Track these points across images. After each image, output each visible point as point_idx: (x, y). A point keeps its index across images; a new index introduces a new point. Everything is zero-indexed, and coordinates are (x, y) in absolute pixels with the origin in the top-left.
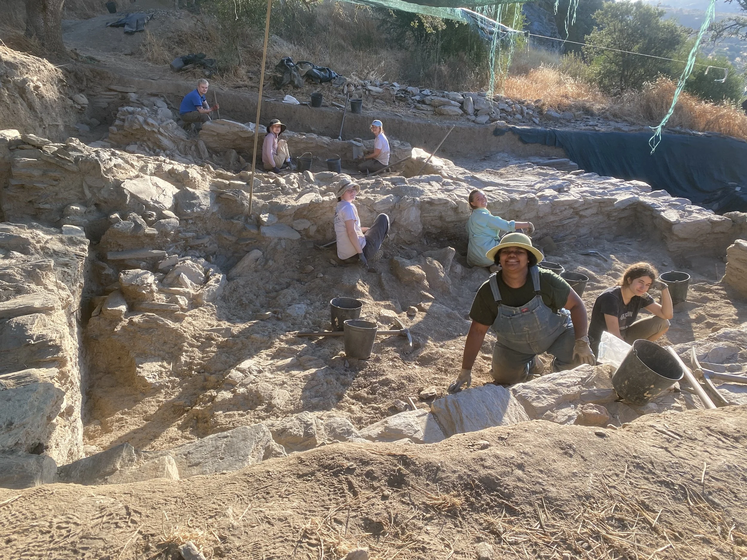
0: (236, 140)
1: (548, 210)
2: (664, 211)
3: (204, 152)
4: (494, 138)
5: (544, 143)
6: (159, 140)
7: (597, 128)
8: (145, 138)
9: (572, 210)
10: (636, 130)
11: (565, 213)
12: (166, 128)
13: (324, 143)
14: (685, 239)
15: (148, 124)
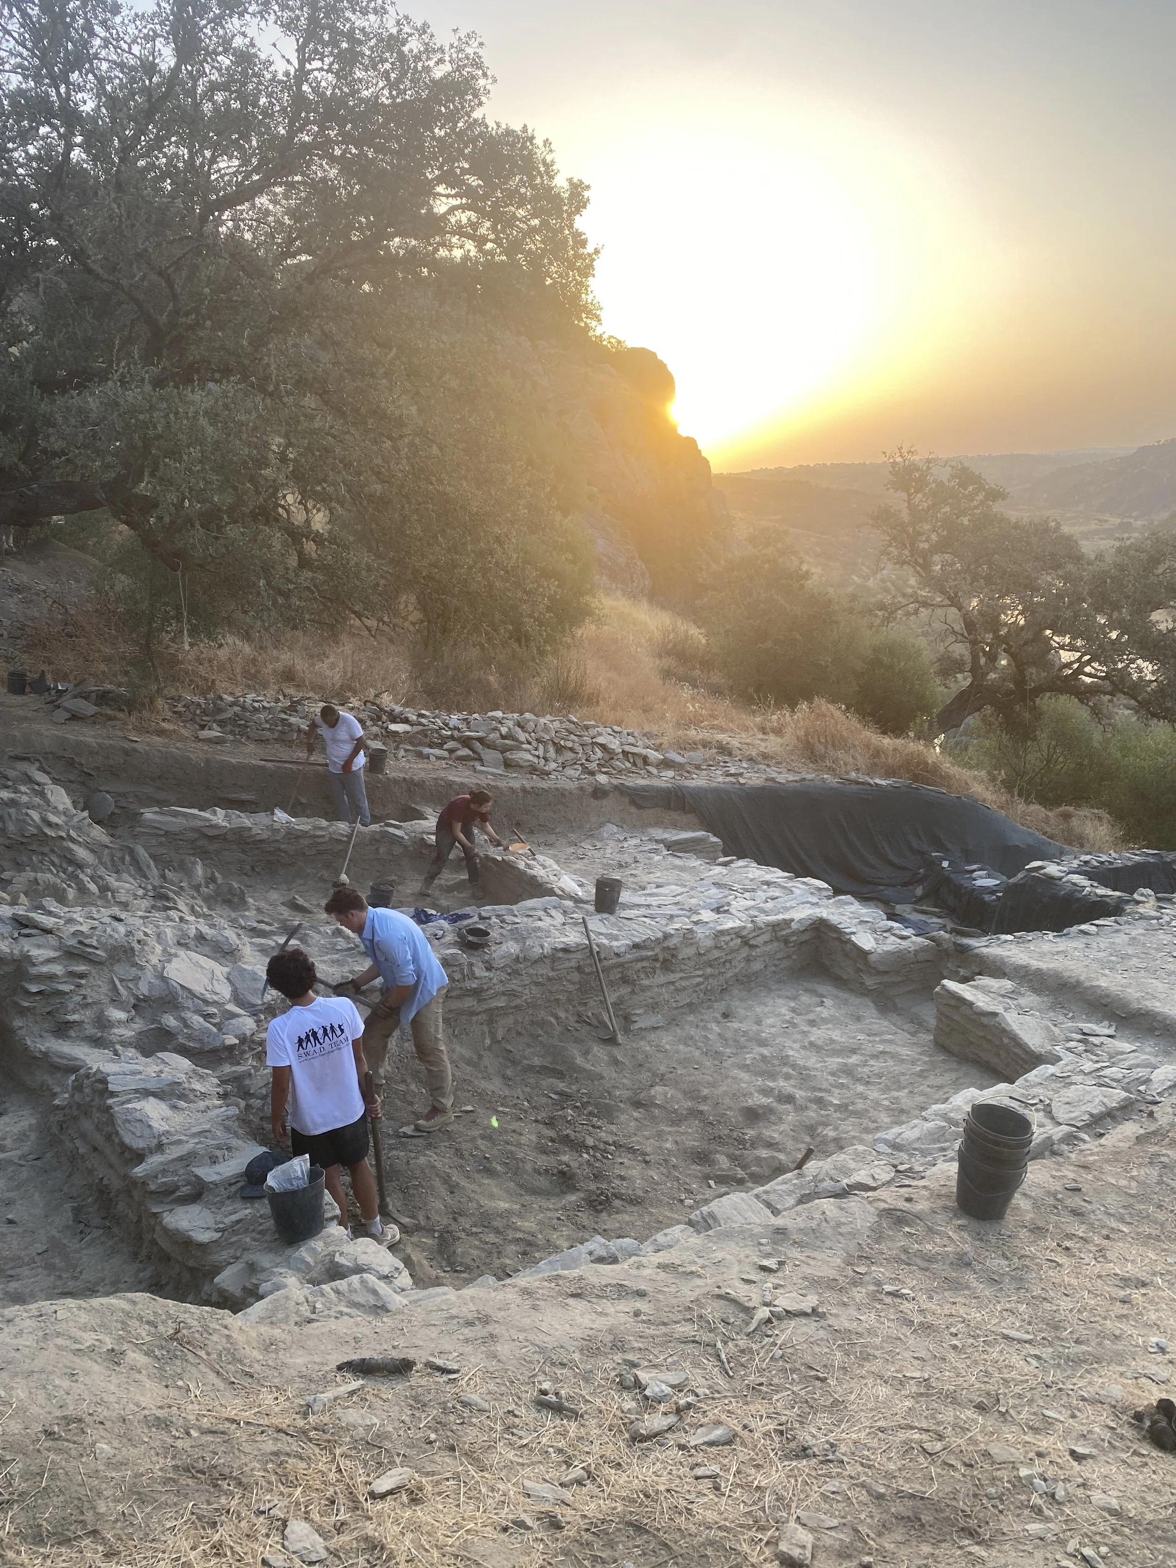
0: (196, 840)
1: (709, 943)
2: (854, 933)
3: (149, 867)
4: (594, 803)
5: (668, 807)
6: (70, 850)
7: (742, 781)
8: (46, 850)
9: (739, 940)
10: (796, 781)
11: (731, 944)
12: (79, 829)
13: (343, 835)
14: (886, 973)
15: (50, 824)
